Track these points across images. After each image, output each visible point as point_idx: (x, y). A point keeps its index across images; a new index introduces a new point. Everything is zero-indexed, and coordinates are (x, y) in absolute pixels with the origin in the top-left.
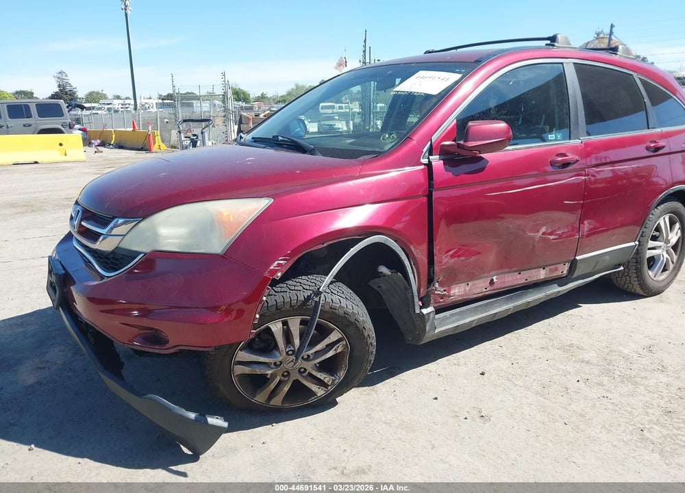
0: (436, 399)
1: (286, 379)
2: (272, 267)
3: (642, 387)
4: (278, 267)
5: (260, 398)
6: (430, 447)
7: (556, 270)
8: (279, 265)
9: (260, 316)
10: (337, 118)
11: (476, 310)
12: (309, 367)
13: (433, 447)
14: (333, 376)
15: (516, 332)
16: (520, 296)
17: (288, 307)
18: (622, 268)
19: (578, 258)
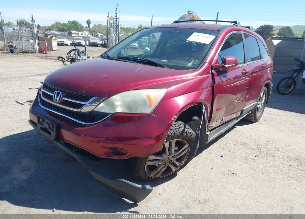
0: (212, 168)
1: (165, 165)
2: (172, 119)
3: (276, 157)
4: (174, 119)
5: (152, 175)
6: (224, 188)
7: (238, 114)
8: (175, 118)
9: (166, 140)
10: (82, 39)
11: (217, 132)
12: (174, 160)
13: (225, 188)
14: (180, 163)
15: (221, 138)
16: (227, 125)
17: (176, 135)
18: (251, 112)
19: (244, 109)
